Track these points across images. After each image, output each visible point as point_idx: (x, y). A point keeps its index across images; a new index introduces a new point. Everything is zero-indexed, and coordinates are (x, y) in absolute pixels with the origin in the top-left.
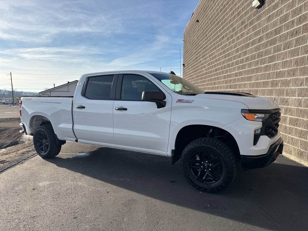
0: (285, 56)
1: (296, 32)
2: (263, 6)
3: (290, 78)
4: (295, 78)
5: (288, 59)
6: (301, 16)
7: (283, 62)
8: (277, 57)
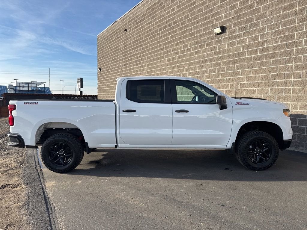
0: (249, 73)
1: (260, 57)
2: (223, 34)
3: (256, 88)
4: (260, 88)
5: (252, 75)
6: (264, 48)
7: (247, 77)
8: (241, 73)
